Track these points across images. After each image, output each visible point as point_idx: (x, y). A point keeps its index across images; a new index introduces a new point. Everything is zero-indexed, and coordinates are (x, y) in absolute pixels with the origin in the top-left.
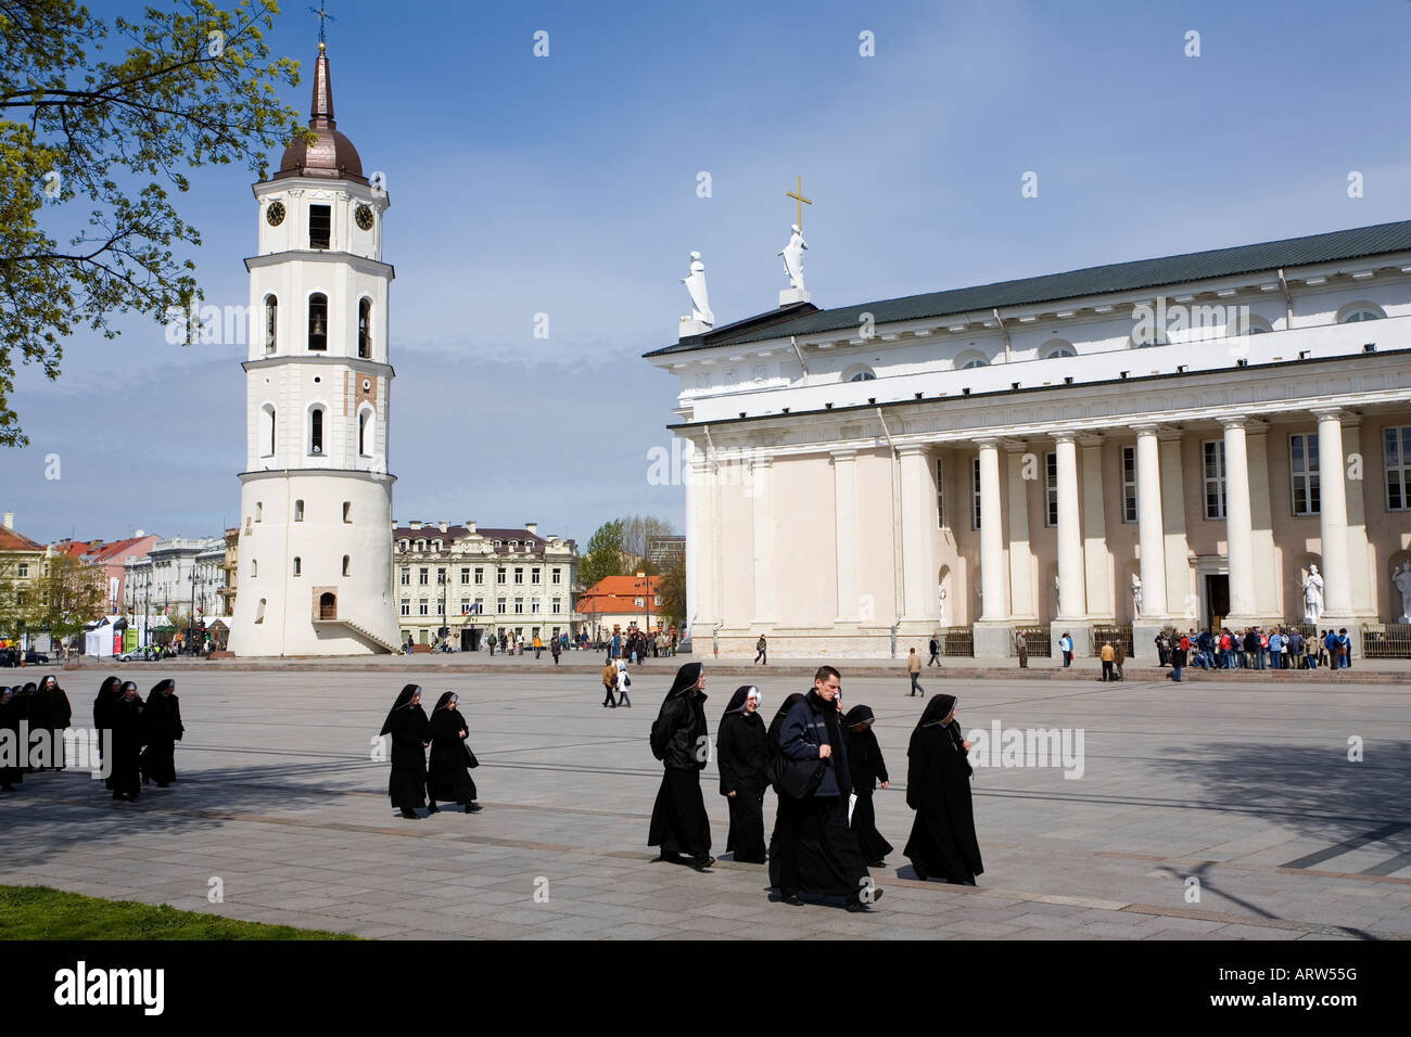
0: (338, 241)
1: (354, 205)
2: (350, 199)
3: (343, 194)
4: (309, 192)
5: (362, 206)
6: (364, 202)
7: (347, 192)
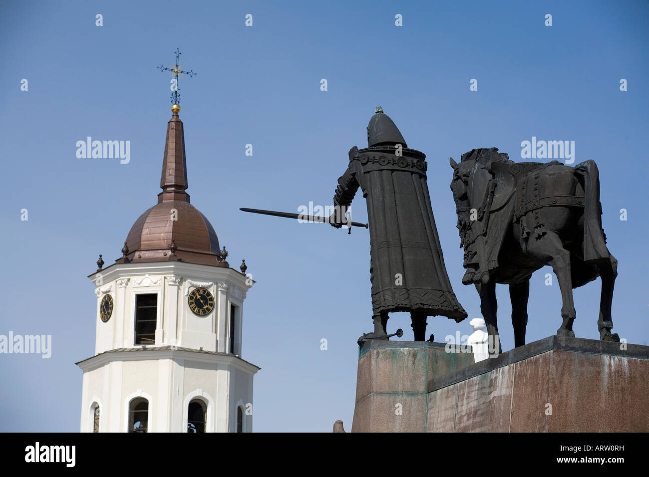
0: (165, 335)
1: (187, 288)
2: (181, 283)
3: (171, 277)
4: (135, 280)
5: (198, 289)
6: (200, 284)
7: (176, 275)
